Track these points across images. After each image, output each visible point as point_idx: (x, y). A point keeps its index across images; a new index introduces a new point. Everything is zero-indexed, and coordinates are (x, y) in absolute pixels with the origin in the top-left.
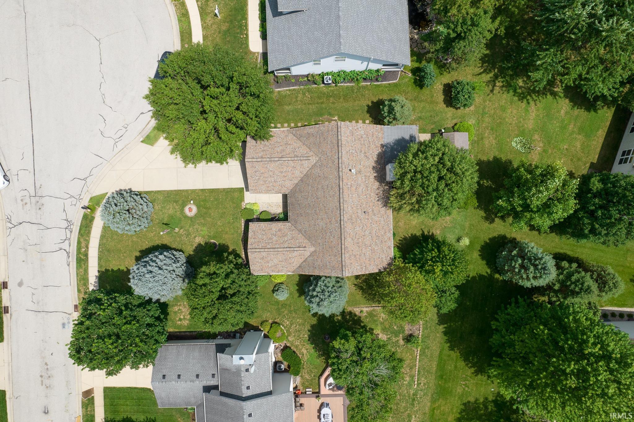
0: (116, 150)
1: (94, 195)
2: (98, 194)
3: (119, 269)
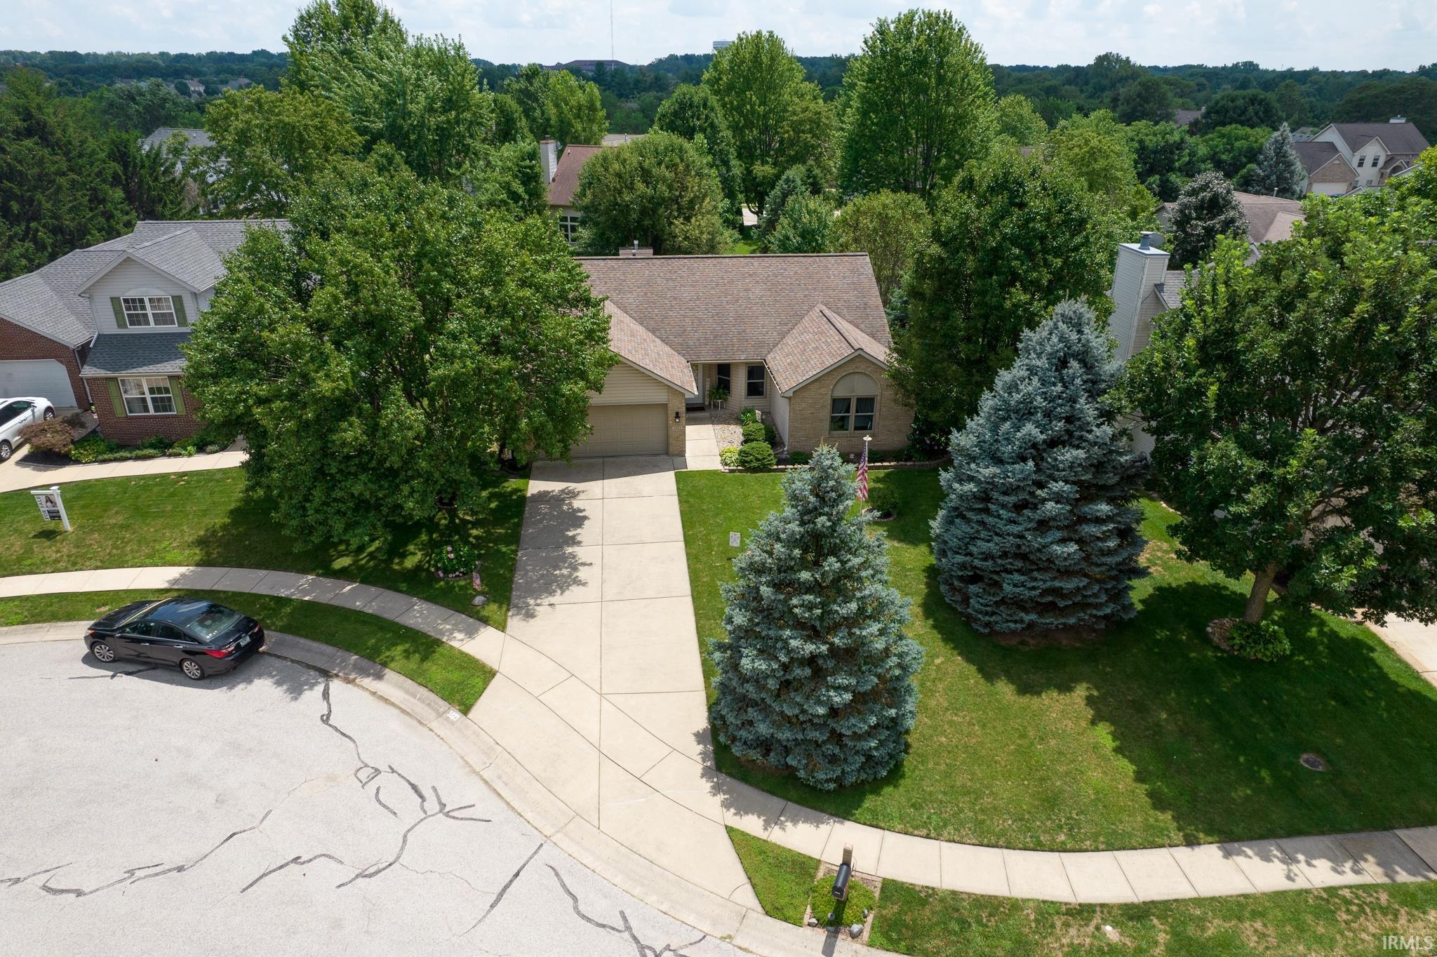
0: (486, 806)
1: (747, 897)
2: (742, 878)
3: (1117, 750)
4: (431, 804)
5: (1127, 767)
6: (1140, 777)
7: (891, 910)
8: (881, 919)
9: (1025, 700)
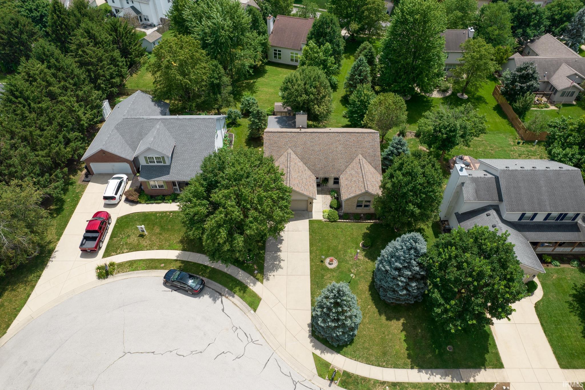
0: (261, 341)
1: (315, 371)
2: (315, 366)
4: (250, 340)
5: (405, 345)
6: (407, 349)
7: (344, 378)
8: (341, 380)
9: (387, 322)
